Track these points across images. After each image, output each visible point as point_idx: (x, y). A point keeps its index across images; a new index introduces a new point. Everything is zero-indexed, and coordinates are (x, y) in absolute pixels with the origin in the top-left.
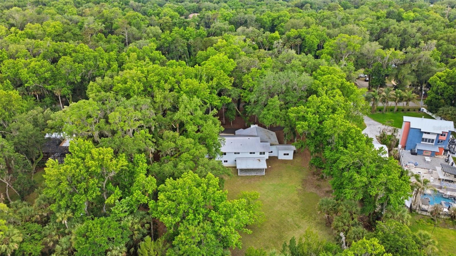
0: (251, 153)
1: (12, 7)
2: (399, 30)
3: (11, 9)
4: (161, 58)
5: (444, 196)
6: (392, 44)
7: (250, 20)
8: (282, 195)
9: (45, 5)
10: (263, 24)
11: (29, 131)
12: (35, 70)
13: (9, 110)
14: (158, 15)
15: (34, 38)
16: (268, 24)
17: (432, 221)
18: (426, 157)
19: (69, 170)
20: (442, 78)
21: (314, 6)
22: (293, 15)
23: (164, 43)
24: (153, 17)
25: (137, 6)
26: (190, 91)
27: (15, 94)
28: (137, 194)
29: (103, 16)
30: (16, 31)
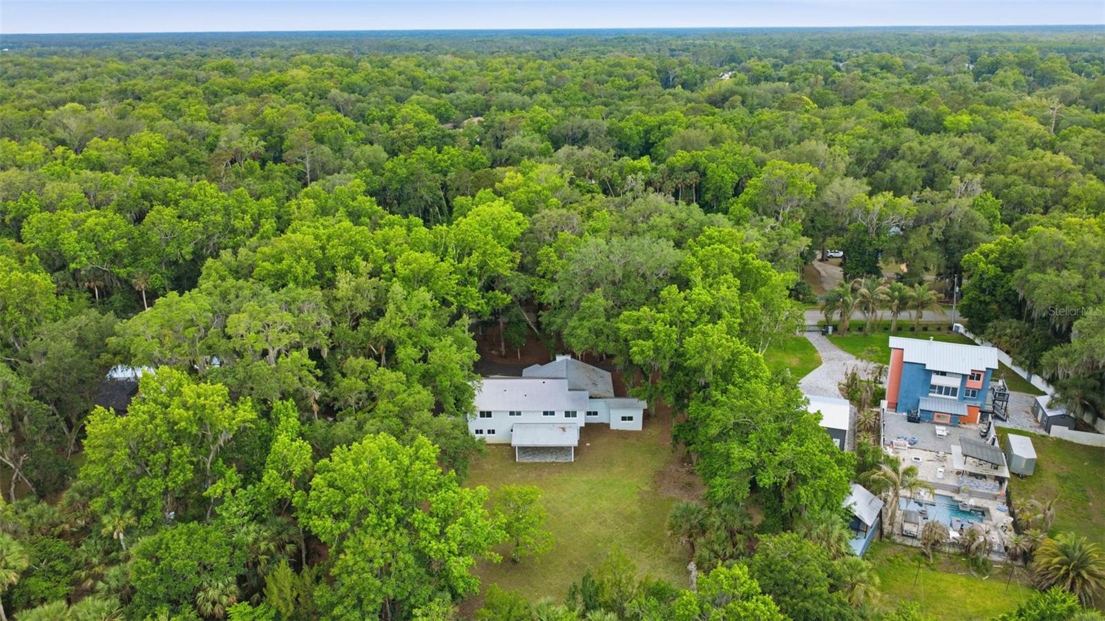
0: (545, 413)
1: (64, 103)
2: (922, 153)
3: (61, 108)
4: (375, 212)
5: (961, 508)
6: (904, 183)
7: (595, 131)
8: (604, 503)
9: (140, 99)
10: (624, 141)
11: (66, 356)
12: (94, 236)
13: (28, 313)
14: (389, 120)
15: (103, 168)
16: (636, 141)
17: (923, 558)
18: (937, 427)
19: (131, 425)
20: (992, 257)
21: (749, 101)
22: (694, 120)
23: (390, 180)
24: (377, 125)
25: (347, 102)
26: (414, 276)
27: (43, 280)
28: (271, 477)
29: (263, 123)
30: (66, 155)
